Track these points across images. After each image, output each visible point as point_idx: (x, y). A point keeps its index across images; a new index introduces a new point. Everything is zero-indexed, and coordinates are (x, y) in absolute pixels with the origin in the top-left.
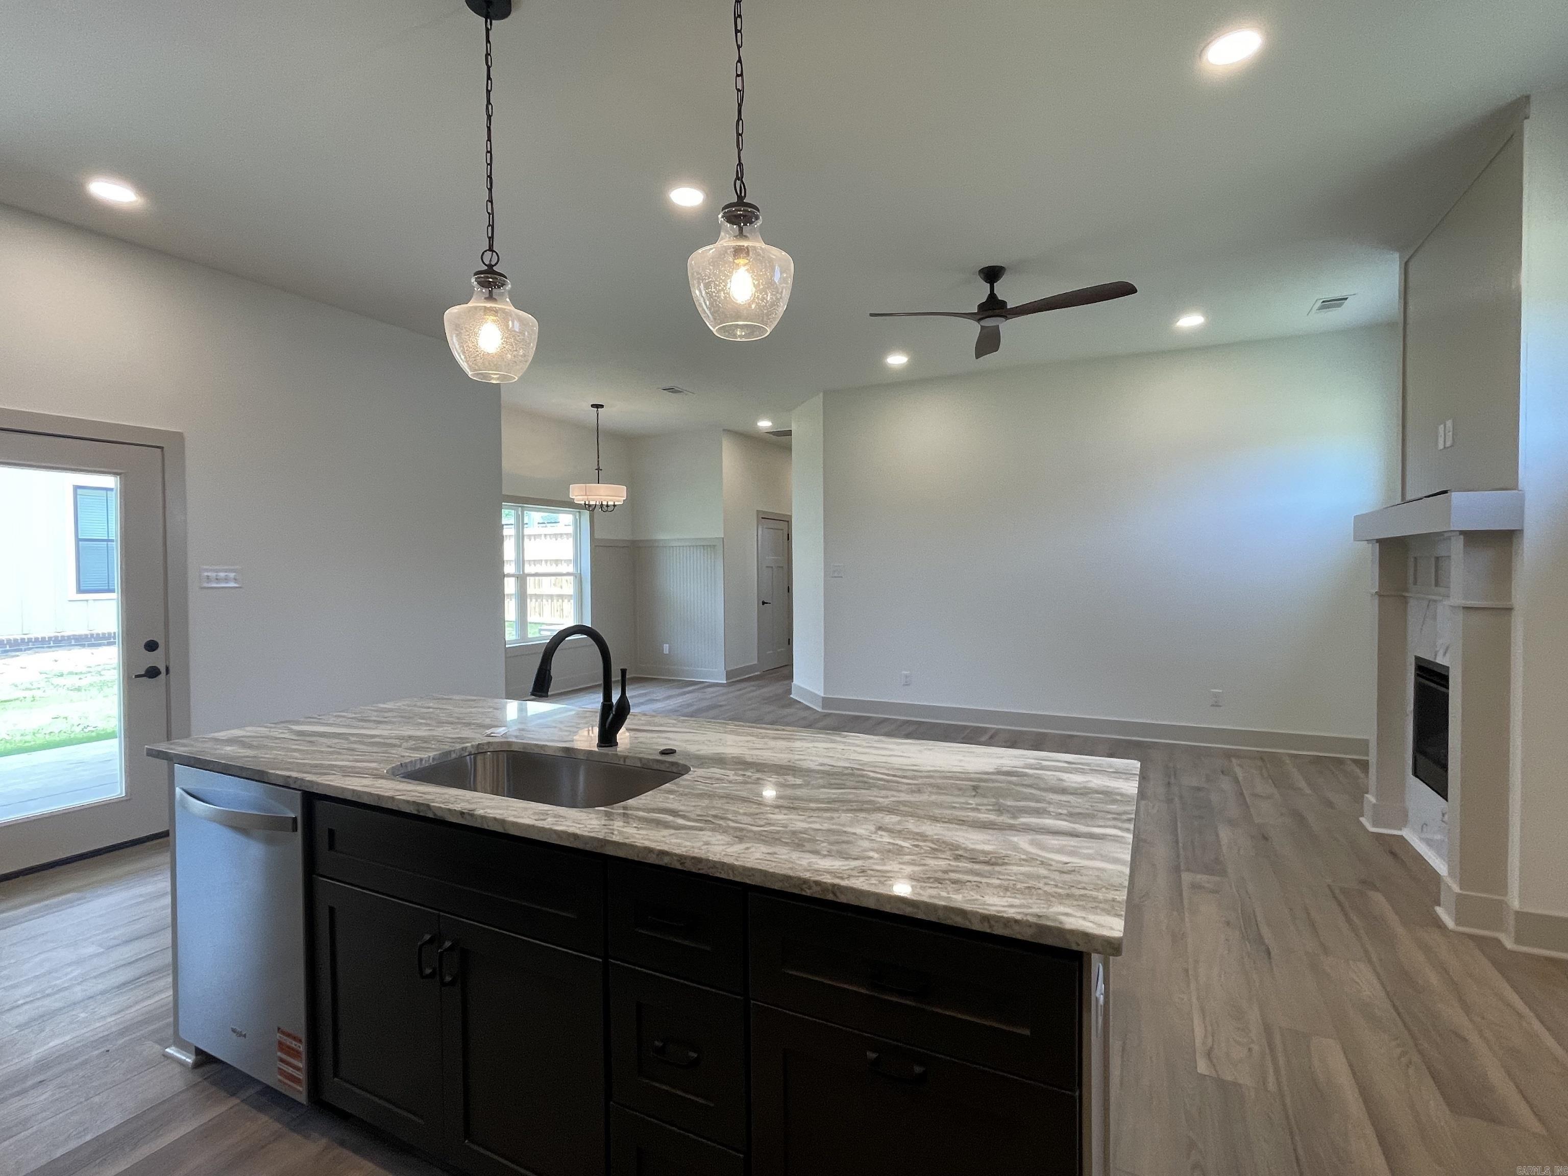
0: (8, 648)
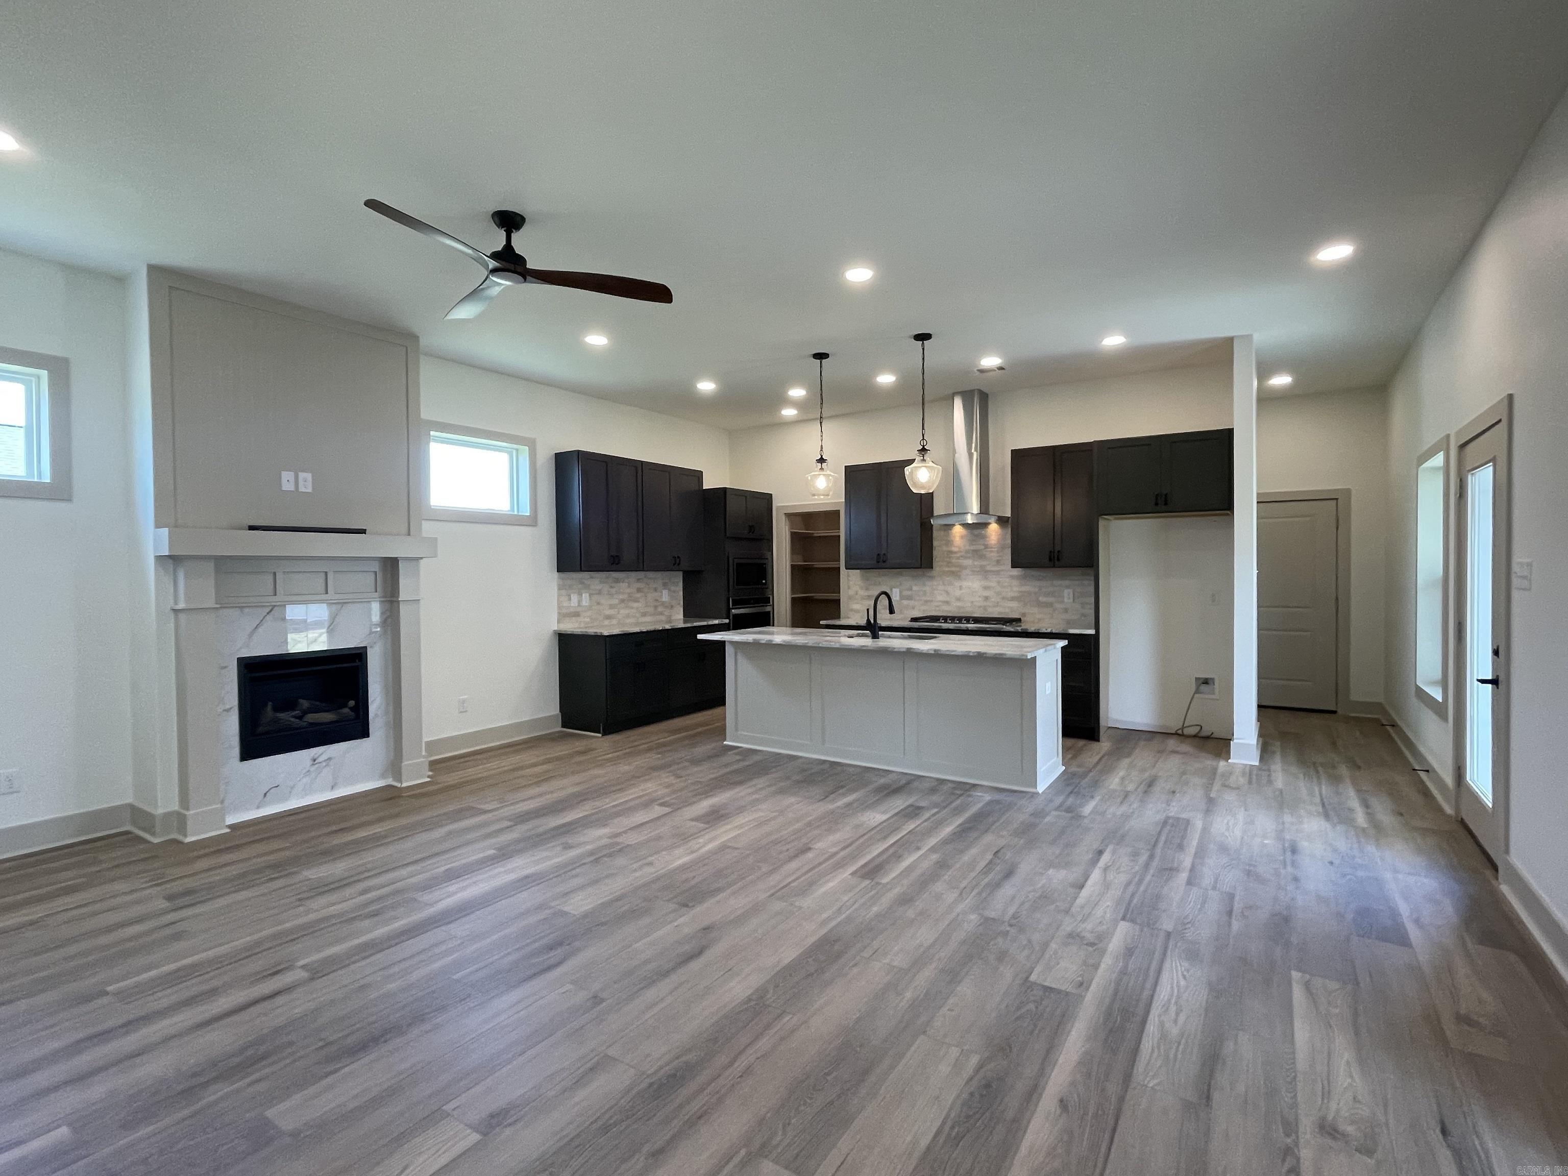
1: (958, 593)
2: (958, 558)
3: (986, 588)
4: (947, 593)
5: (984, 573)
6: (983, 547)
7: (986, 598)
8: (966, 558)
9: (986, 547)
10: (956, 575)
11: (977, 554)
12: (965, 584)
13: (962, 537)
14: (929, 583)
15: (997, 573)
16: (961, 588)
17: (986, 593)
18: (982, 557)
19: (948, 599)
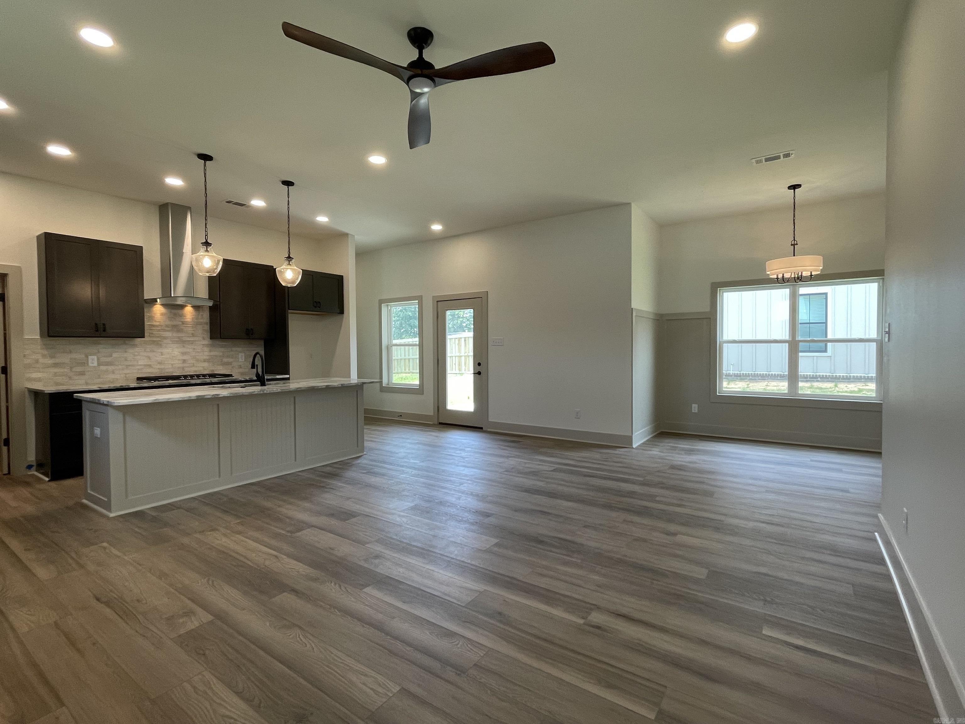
0: (760, 378)
1: (160, 358)
2: (159, 331)
3: (184, 354)
4: (149, 358)
5: (181, 342)
6: (181, 323)
7: (184, 361)
8: (165, 331)
9: (183, 323)
10: (158, 344)
11: (176, 328)
12: (165, 351)
13: (162, 314)
14: (131, 351)
15: (192, 343)
16: (162, 354)
17: (185, 357)
18: (179, 331)
19: (150, 363)
